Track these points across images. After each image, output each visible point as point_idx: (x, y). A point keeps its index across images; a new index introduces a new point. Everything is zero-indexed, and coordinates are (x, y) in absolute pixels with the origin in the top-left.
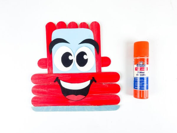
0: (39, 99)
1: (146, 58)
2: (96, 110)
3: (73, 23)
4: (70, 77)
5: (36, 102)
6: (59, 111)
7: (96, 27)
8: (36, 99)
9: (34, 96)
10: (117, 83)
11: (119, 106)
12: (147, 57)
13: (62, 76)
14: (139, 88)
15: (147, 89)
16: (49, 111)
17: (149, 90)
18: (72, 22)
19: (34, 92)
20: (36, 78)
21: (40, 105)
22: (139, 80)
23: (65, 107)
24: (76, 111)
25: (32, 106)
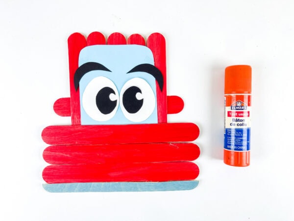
0: (55, 171)
1: (246, 95)
4: (112, 132)
5: (50, 176)
6: (92, 191)
7: (157, 43)
8: (52, 171)
9: (47, 164)
10: (194, 142)
11: (197, 183)
12: (249, 93)
13: (97, 131)
15: (248, 149)
16: (73, 191)
18: (116, 34)
19: (46, 157)
20: (50, 133)
21: (58, 180)
23: (103, 184)
24: (121, 191)
25: (44, 182)
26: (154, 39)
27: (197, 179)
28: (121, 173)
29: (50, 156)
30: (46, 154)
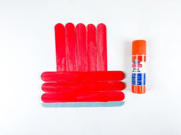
0: (48, 96)
2: (103, 106)
3: (81, 25)
4: (78, 75)
5: (45, 99)
6: (67, 107)
7: (102, 29)
8: (46, 96)
9: (43, 93)
11: (124, 102)
13: (70, 75)
14: (136, 83)
15: (144, 84)
16: (58, 107)
17: (146, 85)
19: (43, 89)
20: (46, 76)
21: (49, 101)
22: (136, 76)
23: (73, 103)
24: (83, 107)
25: (42, 102)
26: (101, 27)
27: (123, 101)
28: (83, 97)
29: (45, 88)
30: (43, 87)
